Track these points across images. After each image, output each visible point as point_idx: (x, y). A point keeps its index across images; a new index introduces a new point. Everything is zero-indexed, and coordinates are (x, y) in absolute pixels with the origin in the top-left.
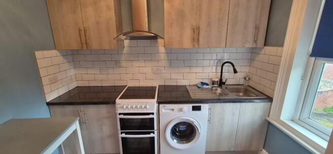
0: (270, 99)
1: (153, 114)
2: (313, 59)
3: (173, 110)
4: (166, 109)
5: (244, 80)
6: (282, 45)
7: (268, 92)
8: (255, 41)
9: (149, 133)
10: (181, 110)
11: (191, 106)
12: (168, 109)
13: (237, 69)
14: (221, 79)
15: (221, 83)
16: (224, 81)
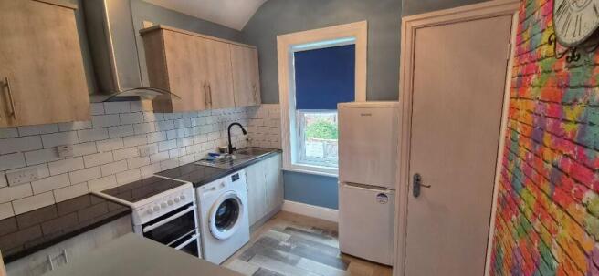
0: (280, 151)
1: (191, 204)
2: (298, 111)
3: (213, 189)
4: (204, 191)
5: (245, 142)
6: (278, 102)
7: (275, 146)
8: (255, 100)
9: (189, 237)
10: (223, 185)
11: (230, 177)
12: (207, 190)
13: (246, 130)
14: (230, 145)
15: (232, 150)
16: (233, 146)
